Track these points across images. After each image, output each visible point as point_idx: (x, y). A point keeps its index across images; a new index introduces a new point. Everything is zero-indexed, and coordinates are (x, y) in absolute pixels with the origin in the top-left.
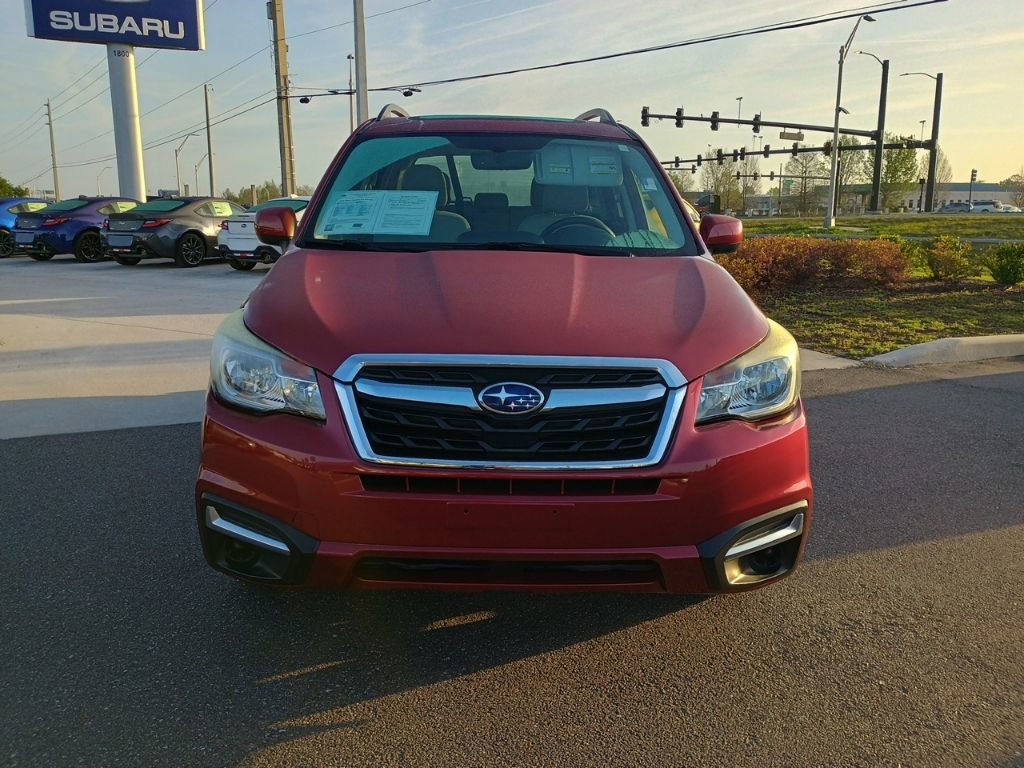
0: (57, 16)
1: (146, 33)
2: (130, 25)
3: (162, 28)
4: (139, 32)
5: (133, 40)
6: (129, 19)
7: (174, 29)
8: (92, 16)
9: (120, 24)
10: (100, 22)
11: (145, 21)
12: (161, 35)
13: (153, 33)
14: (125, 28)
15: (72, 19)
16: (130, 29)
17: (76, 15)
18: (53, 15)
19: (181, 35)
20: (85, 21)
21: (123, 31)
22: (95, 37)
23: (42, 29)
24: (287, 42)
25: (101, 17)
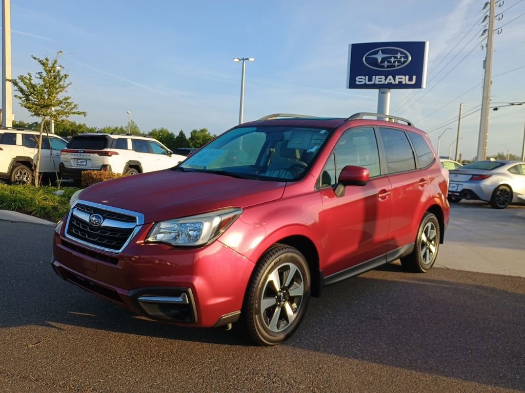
0: (359, 79)
1: (397, 83)
2: (390, 80)
3: (405, 79)
4: (393, 83)
5: (390, 86)
6: (390, 77)
7: (410, 79)
8: (374, 77)
9: (385, 80)
10: (377, 79)
11: (397, 77)
12: (404, 83)
13: (400, 83)
14: (388, 81)
15: (365, 79)
16: (390, 82)
17: (367, 77)
18: (357, 79)
19: (414, 82)
20: (370, 80)
21: (386, 83)
22: (374, 86)
23: (352, 85)
24: (492, 79)
25: (377, 77)
